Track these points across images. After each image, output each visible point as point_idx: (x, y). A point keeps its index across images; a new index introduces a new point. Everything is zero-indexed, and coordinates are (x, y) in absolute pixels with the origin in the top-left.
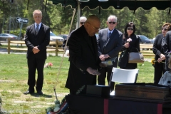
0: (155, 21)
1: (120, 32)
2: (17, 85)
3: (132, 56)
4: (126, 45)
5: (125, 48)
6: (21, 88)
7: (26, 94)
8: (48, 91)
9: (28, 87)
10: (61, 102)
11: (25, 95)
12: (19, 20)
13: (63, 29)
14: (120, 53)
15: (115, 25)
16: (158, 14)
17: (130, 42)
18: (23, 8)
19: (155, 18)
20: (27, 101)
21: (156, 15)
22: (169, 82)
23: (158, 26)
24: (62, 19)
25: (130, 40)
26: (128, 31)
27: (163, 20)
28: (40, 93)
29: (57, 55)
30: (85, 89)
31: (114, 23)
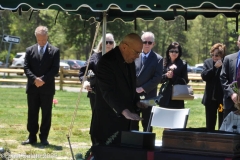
0: (197, 40)
1: (159, 56)
2: (11, 132)
3: (177, 90)
4: (169, 74)
5: (166, 79)
6: (16, 136)
7: (24, 144)
8: (56, 139)
9: (28, 134)
10: (84, 155)
11: (23, 147)
12: (7, 39)
13: (67, 52)
14: (160, 86)
15: (151, 46)
16: (201, 30)
17: (174, 70)
18: (9, 22)
19: (197, 37)
20: (27, 154)
21: (199, 33)
22: (235, 127)
23: (202, 48)
24: (67, 38)
25: (174, 67)
26: (171, 54)
27: (208, 40)
28: (44, 144)
29: (61, 89)
30: (119, 136)
31: (150, 43)
